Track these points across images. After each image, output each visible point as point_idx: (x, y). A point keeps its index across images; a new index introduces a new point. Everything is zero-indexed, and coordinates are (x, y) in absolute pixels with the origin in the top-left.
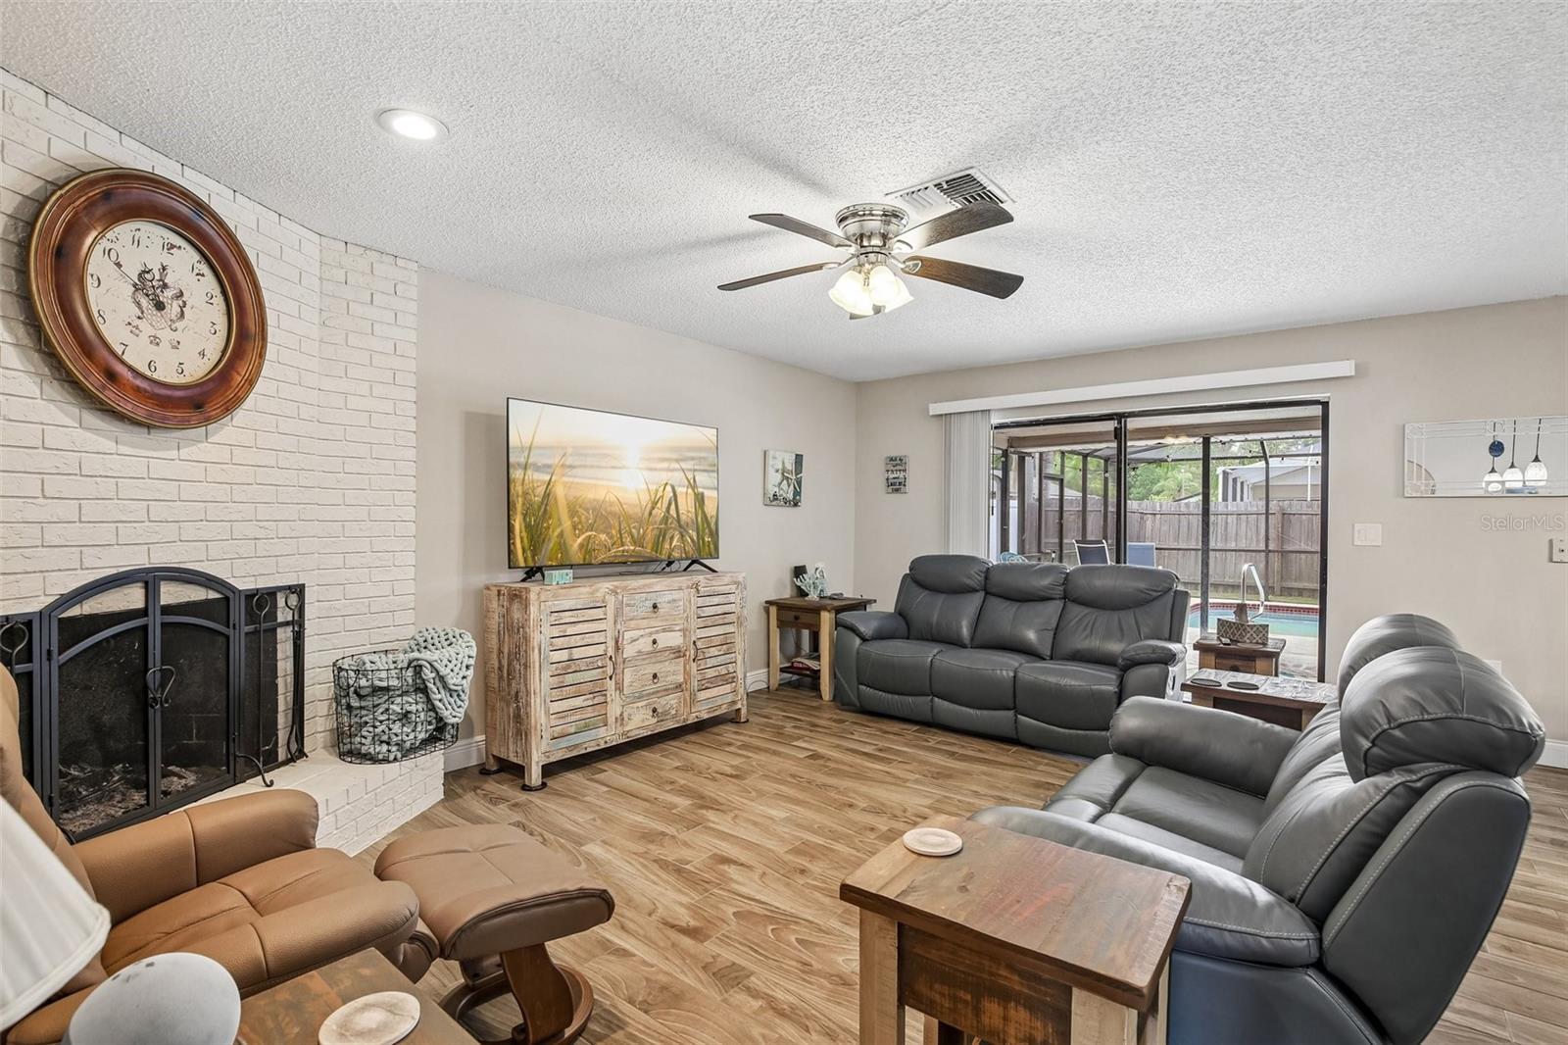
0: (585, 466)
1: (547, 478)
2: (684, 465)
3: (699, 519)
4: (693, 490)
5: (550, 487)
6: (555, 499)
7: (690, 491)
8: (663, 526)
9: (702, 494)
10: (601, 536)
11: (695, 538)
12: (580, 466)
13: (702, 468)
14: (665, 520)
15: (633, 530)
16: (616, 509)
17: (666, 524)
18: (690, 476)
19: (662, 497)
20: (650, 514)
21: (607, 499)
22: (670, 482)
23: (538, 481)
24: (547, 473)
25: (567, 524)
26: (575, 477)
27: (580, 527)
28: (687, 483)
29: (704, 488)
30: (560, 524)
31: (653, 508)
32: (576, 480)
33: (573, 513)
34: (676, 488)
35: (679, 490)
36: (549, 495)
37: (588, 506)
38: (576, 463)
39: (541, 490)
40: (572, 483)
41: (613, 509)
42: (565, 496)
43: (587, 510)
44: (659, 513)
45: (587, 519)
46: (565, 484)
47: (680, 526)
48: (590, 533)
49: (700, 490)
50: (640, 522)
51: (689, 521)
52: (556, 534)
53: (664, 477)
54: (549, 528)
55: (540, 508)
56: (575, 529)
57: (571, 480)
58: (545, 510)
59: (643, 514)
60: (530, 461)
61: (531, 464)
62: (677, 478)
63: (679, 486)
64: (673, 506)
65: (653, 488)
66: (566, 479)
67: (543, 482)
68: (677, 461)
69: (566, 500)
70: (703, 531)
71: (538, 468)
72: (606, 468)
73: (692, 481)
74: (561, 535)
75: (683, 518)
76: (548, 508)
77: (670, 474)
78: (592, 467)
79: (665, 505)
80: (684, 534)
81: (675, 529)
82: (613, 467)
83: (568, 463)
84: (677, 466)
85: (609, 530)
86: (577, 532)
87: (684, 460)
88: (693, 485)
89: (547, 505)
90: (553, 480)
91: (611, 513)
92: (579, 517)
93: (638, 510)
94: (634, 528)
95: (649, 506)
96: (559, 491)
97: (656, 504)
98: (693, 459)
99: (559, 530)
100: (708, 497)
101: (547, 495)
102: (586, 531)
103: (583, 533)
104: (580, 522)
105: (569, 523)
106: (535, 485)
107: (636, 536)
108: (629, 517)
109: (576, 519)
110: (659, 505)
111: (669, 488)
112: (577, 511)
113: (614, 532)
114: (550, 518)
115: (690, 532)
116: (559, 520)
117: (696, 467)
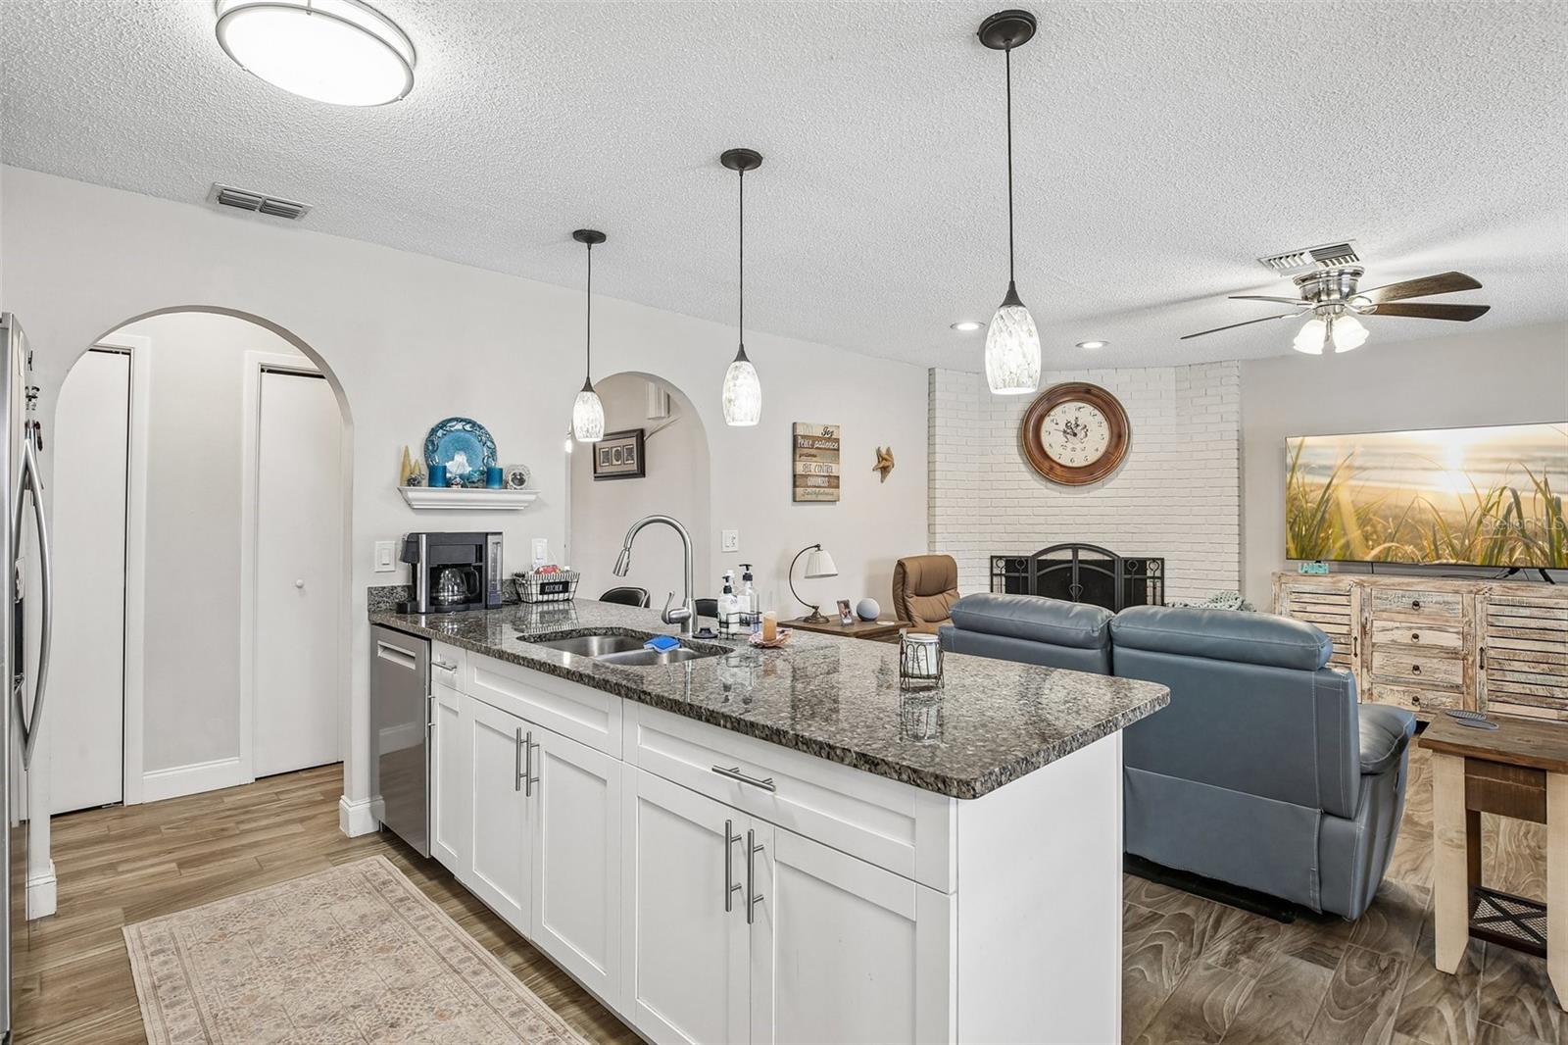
0: (1382, 468)
1: (1327, 481)
2: (1530, 467)
3: (1554, 528)
4: (1544, 495)
5: (1330, 491)
6: (1338, 504)
7: (1539, 496)
8: (1499, 536)
9: (1558, 501)
10: (1406, 547)
11: (1548, 551)
12: (1376, 468)
13: (1559, 469)
14: (1503, 529)
15: (1455, 542)
16: (1430, 516)
17: (1504, 533)
18: (1540, 478)
19: (1499, 503)
20: (1480, 522)
21: (1416, 505)
22: (1509, 486)
23: (1312, 484)
24: (1324, 475)
25: (1355, 534)
26: (1367, 480)
27: (1375, 537)
28: (1535, 487)
29: (1558, 493)
30: (1345, 534)
31: (1485, 515)
32: (1368, 484)
33: (1363, 519)
34: (1519, 493)
35: (1522, 495)
36: (1328, 500)
37: (1388, 513)
38: (1368, 464)
39: (1317, 495)
40: (1363, 487)
41: (1424, 517)
42: (1353, 502)
43: (1386, 518)
44: (1493, 521)
45: (1385, 528)
46: (1352, 489)
47: (1525, 536)
48: (1387, 545)
49: (1555, 495)
50: (1466, 532)
51: (1538, 530)
52: (1338, 545)
53: (1501, 480)
54: (1328, 538)
55: (1314, 516)
56: (1367, 540)
57: (1361, 483)
58: (1323, 517)
59: (1469, 523)
60: (1300, 461)
61: (1301, 465)
62: (1522, 482)
63: (1524, 490)
64: (1514, 513)
65: (1484, 493)
66: (1353, 483)
67: (1321, 486)
68: (1520, 461)
69: (1354, 506)
70: (1559, 542)
71: (1309, 469)
72: (1412, 469)
73: (1542, 485)
74: (1347, 545)
75: (1529, 527)
76: (1327, 516)
77: (1509, 477)
78: (1392, 468)
79: (1502, 512)
80: (1531, 545)
81: (1517, 540)
82: (1424, 469)
83: (1357, 463)
84: (1520, 467)
85: (1419, 541)
86: (1370, 543)
87: (1533, 460)
88: (1544, 489)
89: (1324, 512)
90: (1334, 482)
91: (1421, 521)
92: (1373, 526)
93: (1462, 519)
94: (1456, 538)
95: (1479, 513)
96: (1344, 496)
97: (1488, 512)
98: (1544, 459)
99: (1342, 541)
100: (1565, 503)
101: (1324, 501)
102: (1384, 542)
103: (1380, 544)
104: (1375, 532)
105: (1359, 532)
106: (1307, 489)
107: (1458, 547)
108: (1447, 527)
109: (1369, 528)
110: (1493, 512)
111: (1508, 493)
112: (1370, 519)
113: (1425, 543)
114: (1329, 527)
115: (1540, 543)
116: (1344, 529)
117: (1548, 469)
